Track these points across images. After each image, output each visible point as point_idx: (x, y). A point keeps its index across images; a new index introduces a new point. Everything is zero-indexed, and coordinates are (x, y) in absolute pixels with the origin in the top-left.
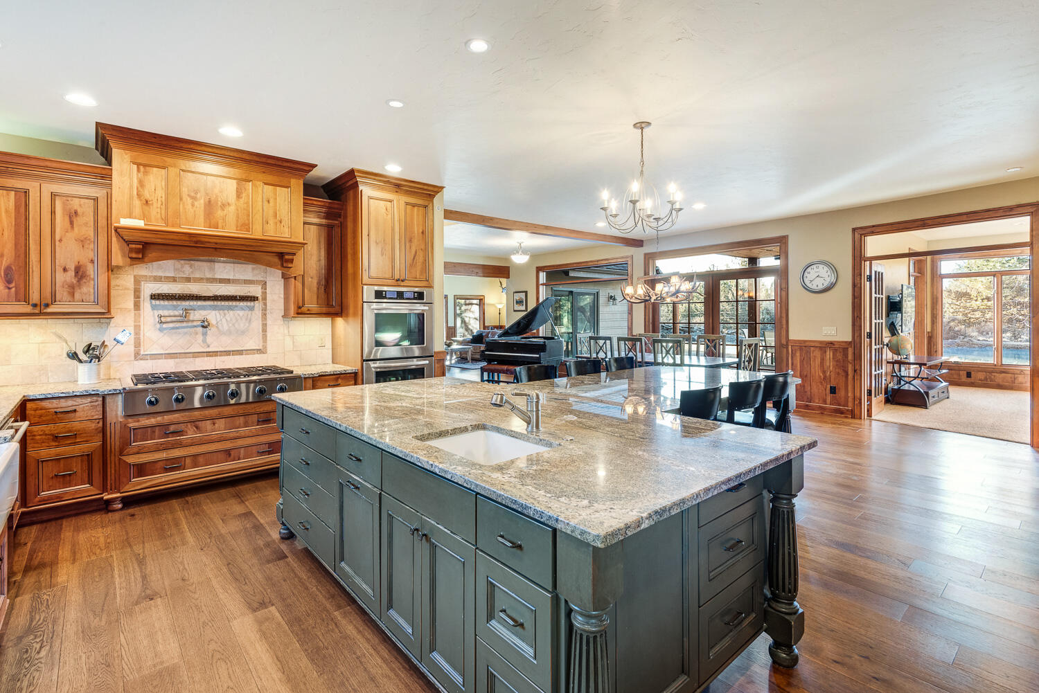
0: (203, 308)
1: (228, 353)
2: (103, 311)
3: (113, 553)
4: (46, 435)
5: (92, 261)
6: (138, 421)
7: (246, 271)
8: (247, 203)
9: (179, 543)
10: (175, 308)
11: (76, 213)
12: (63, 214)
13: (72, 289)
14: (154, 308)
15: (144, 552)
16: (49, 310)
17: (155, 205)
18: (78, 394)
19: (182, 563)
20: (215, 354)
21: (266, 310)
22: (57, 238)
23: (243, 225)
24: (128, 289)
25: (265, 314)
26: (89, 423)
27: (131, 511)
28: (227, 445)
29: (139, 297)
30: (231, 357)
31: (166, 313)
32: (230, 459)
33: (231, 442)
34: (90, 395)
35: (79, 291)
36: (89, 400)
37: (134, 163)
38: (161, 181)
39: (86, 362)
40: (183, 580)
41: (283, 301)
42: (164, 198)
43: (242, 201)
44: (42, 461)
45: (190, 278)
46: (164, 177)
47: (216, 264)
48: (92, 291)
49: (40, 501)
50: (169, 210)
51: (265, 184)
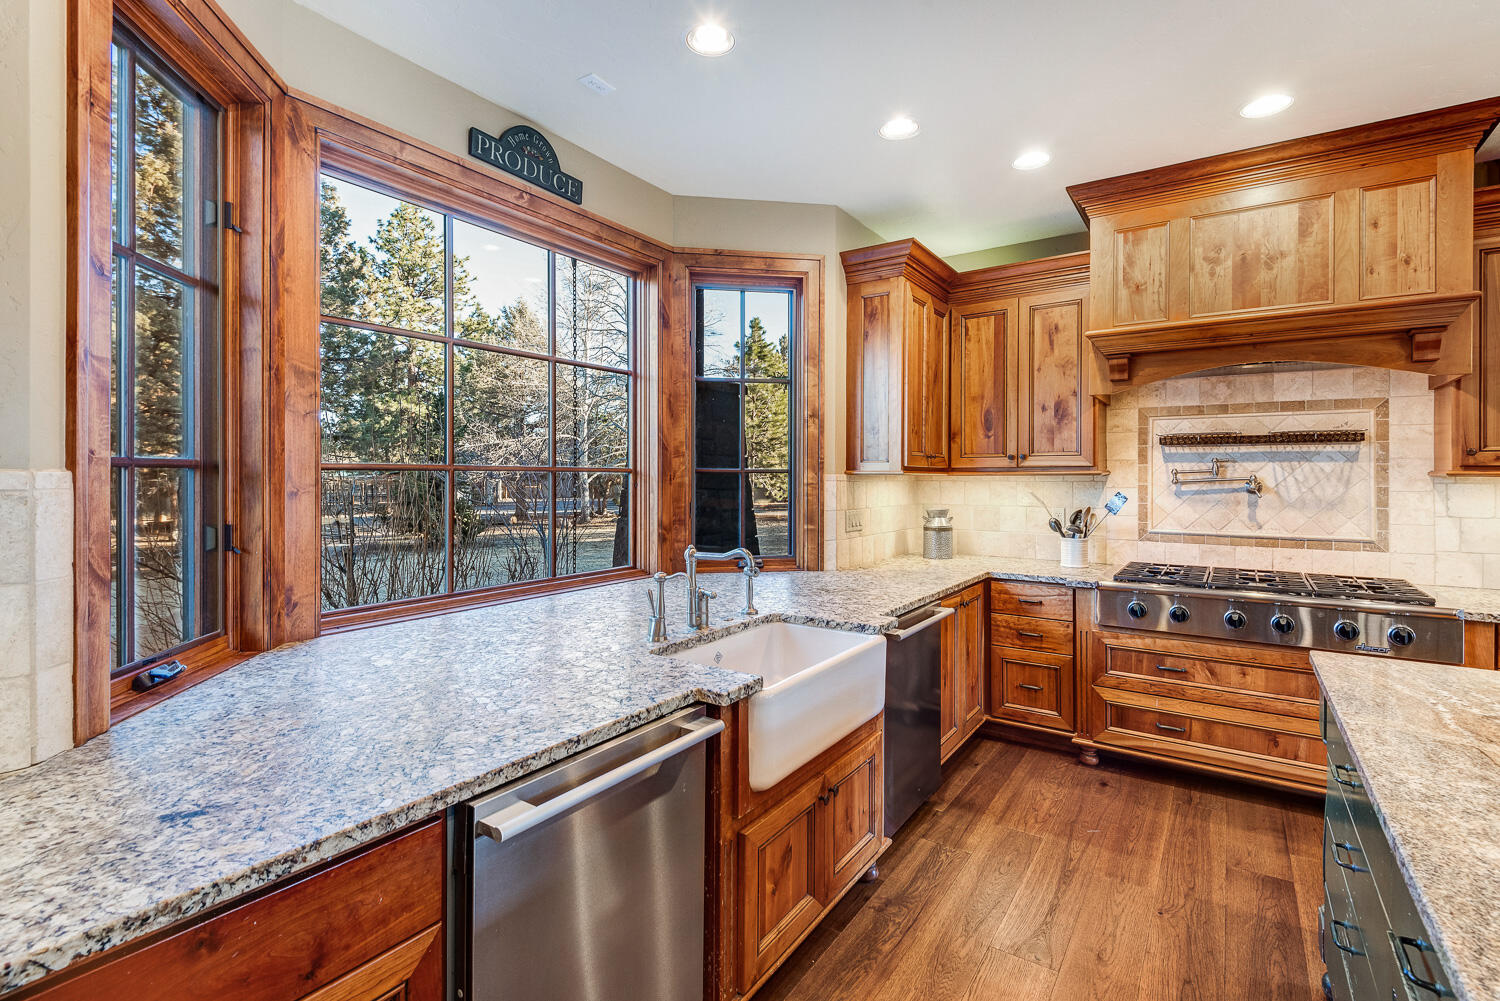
0: (1252, 458)
1: (1298, 543)
2: (1089, 464)
3: (1045, 837)
4: (1011, 628)
5: (1075, 393)
6: (1117, 638)
7: (1343, 383)
8: (1324, 242)
9: (1134, 875)
10: (1201, 458)
11: (1056, 328)
12: (1043, 332)
13: (1051, 434)
14: (1167, 458)
15: (1080, 859)
16: (1027, 463)
17: (1150, 290)
18: (1044, 580)
19: (1116, 920)
20: (1272, 542)
21: (1386, 459)
22: (1036, 367)
23: (1314, 288)
24: (1131, 431)
25: (1385, 470)
26: (1056, 623)
27: (1106, 775)
28: (1272, 723)
29: (1145, 443)
30: (1304, 552)
31: (1187, 466)
32: (1275, 752)
33: (1279, 720)
34: (1058, 584)
35: (1058, 436)
36: (1057, 591)
37: (1119, 232)
38: (1160, 248)
39: (1069, 536)
40: (1099, 958)
41: (1431, 438)
42: (1163, 275)
43: (1311, 241)
44: (1007, 662)
45: (1227, 406)
46: (1164, 240)
47: (1276, 375)
48: (1074, 435)
49: (1004, 714)
50: (1172, 292)
51: (1367, 189)
